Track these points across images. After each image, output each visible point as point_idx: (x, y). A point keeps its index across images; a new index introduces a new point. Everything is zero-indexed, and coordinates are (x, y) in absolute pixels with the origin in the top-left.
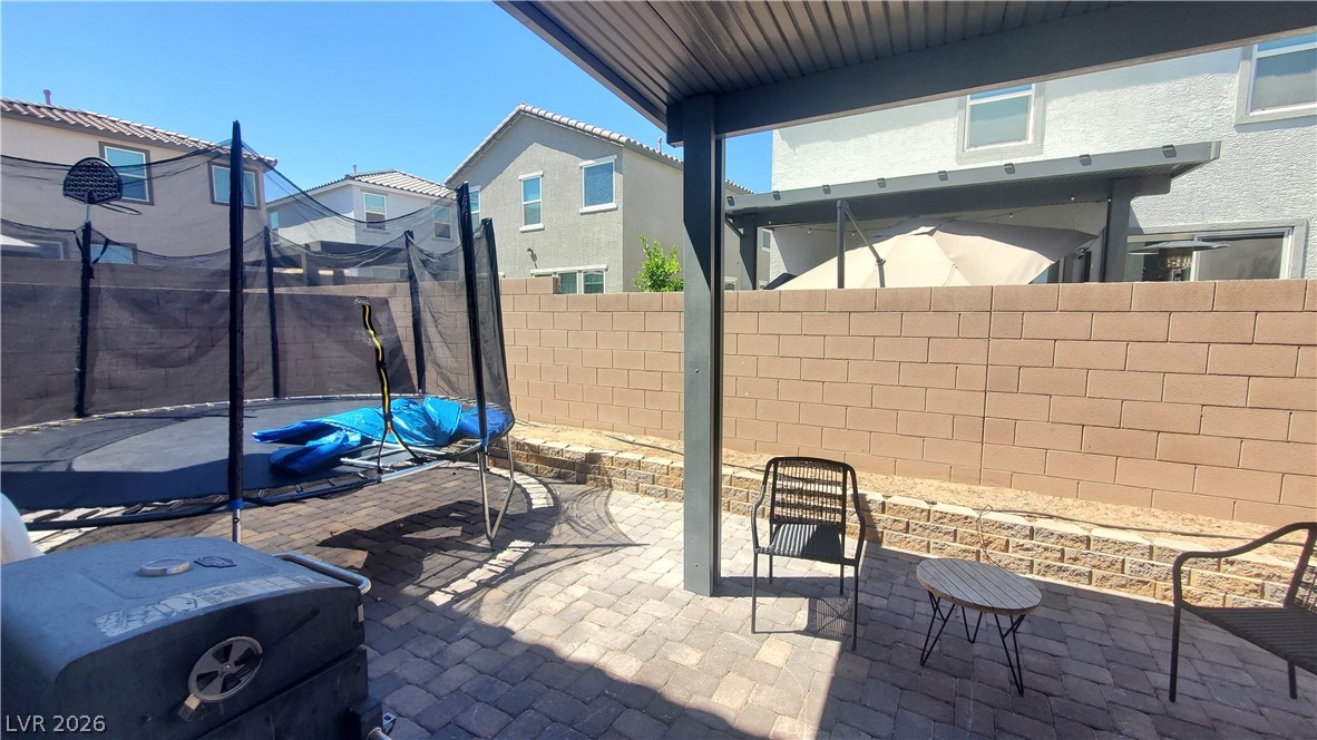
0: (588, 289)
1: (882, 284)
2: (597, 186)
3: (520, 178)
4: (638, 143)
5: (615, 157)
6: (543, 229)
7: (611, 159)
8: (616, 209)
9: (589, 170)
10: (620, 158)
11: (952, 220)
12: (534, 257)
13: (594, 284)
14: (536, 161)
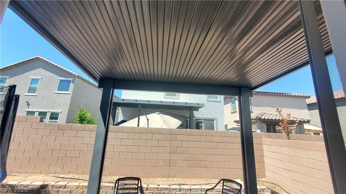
0: (51, 118)
1: (148, 127)
2: (63, 86)
3: (30, 77)
4: (81, 77)
5: (73, 79)
6: (36, 96)
7: (71, 79)
8: (69, 94)
9: (61, 81)
10: (74, 79)
11: (163, 111)
12: (28, 105)
13: (54, 116)
14: (39, 73)
